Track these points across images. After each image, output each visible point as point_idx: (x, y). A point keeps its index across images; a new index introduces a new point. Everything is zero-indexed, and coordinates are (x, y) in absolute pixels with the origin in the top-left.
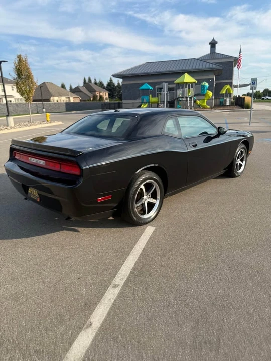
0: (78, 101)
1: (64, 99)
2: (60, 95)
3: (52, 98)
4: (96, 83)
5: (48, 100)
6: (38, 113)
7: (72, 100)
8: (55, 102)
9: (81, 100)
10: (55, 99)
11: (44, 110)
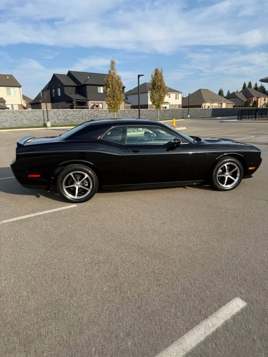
0: (231, 106)
1: (216, 105)
2: (213, 101)
3: (204, 104)
4: (256, 88)
5: (200, 106)
6: (183, 118)
7: (224, 106)
8: (207, 107)
9: (234, 106)
10: (206, 105)
11: (189, 116)
